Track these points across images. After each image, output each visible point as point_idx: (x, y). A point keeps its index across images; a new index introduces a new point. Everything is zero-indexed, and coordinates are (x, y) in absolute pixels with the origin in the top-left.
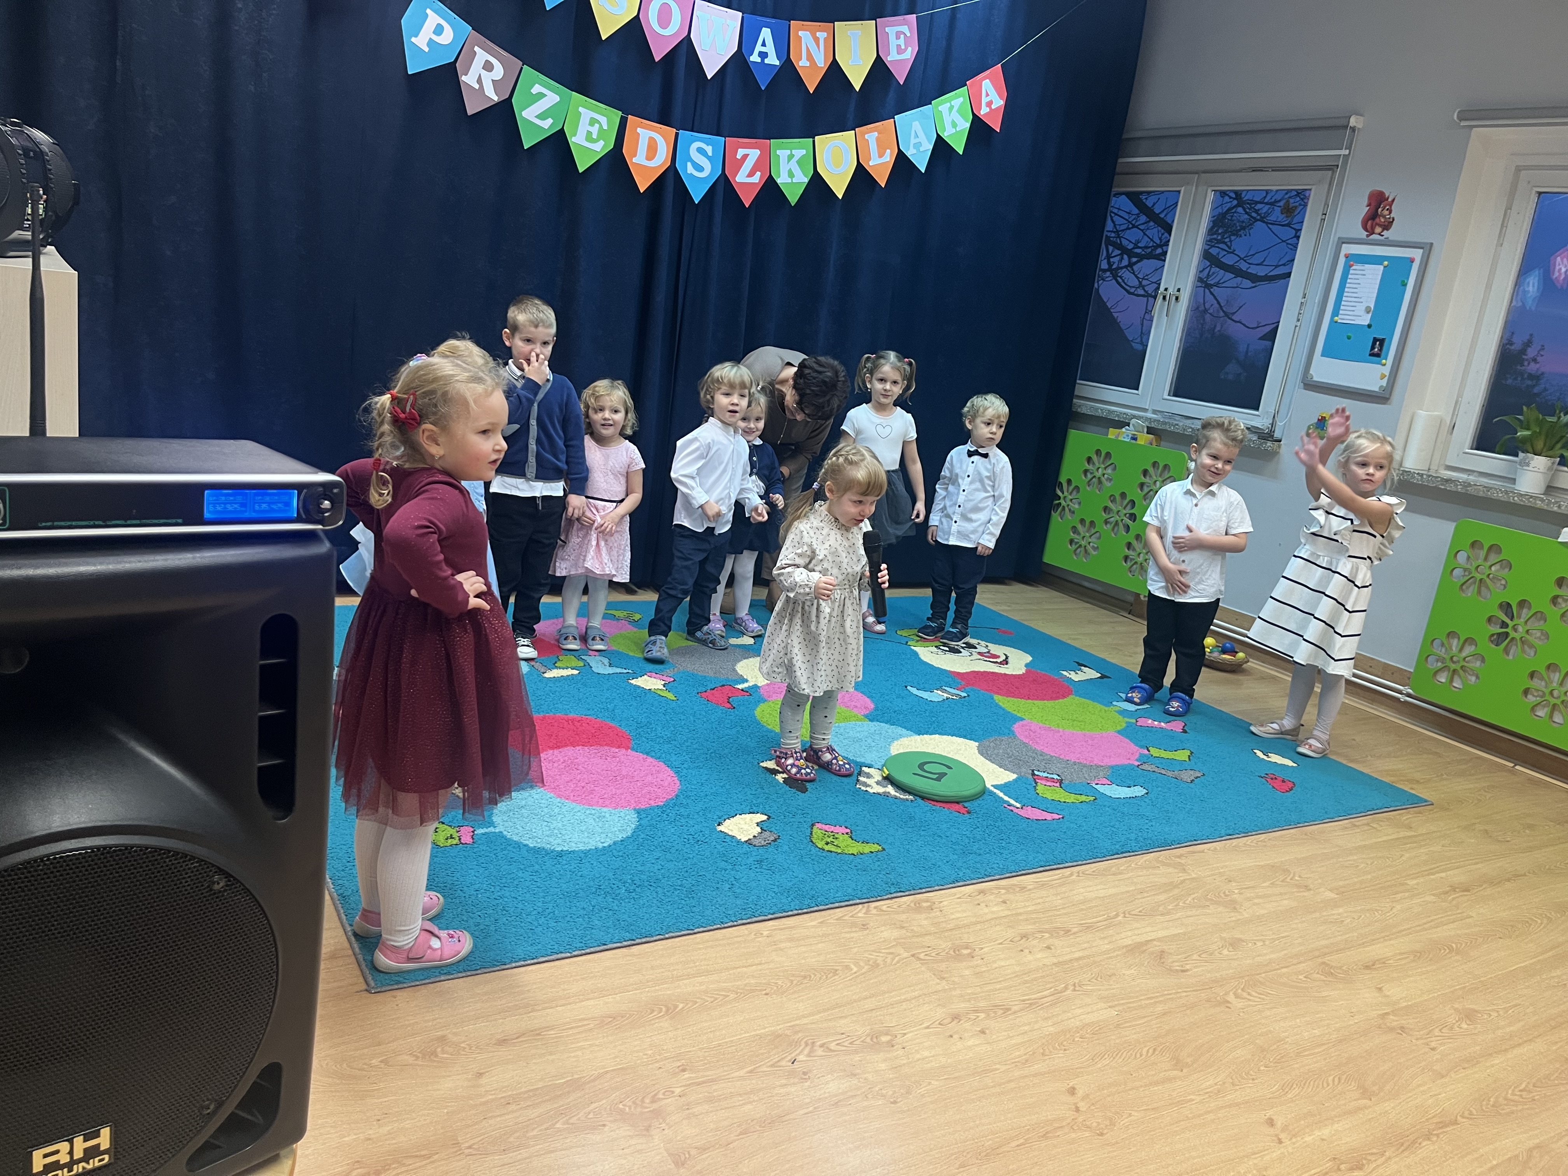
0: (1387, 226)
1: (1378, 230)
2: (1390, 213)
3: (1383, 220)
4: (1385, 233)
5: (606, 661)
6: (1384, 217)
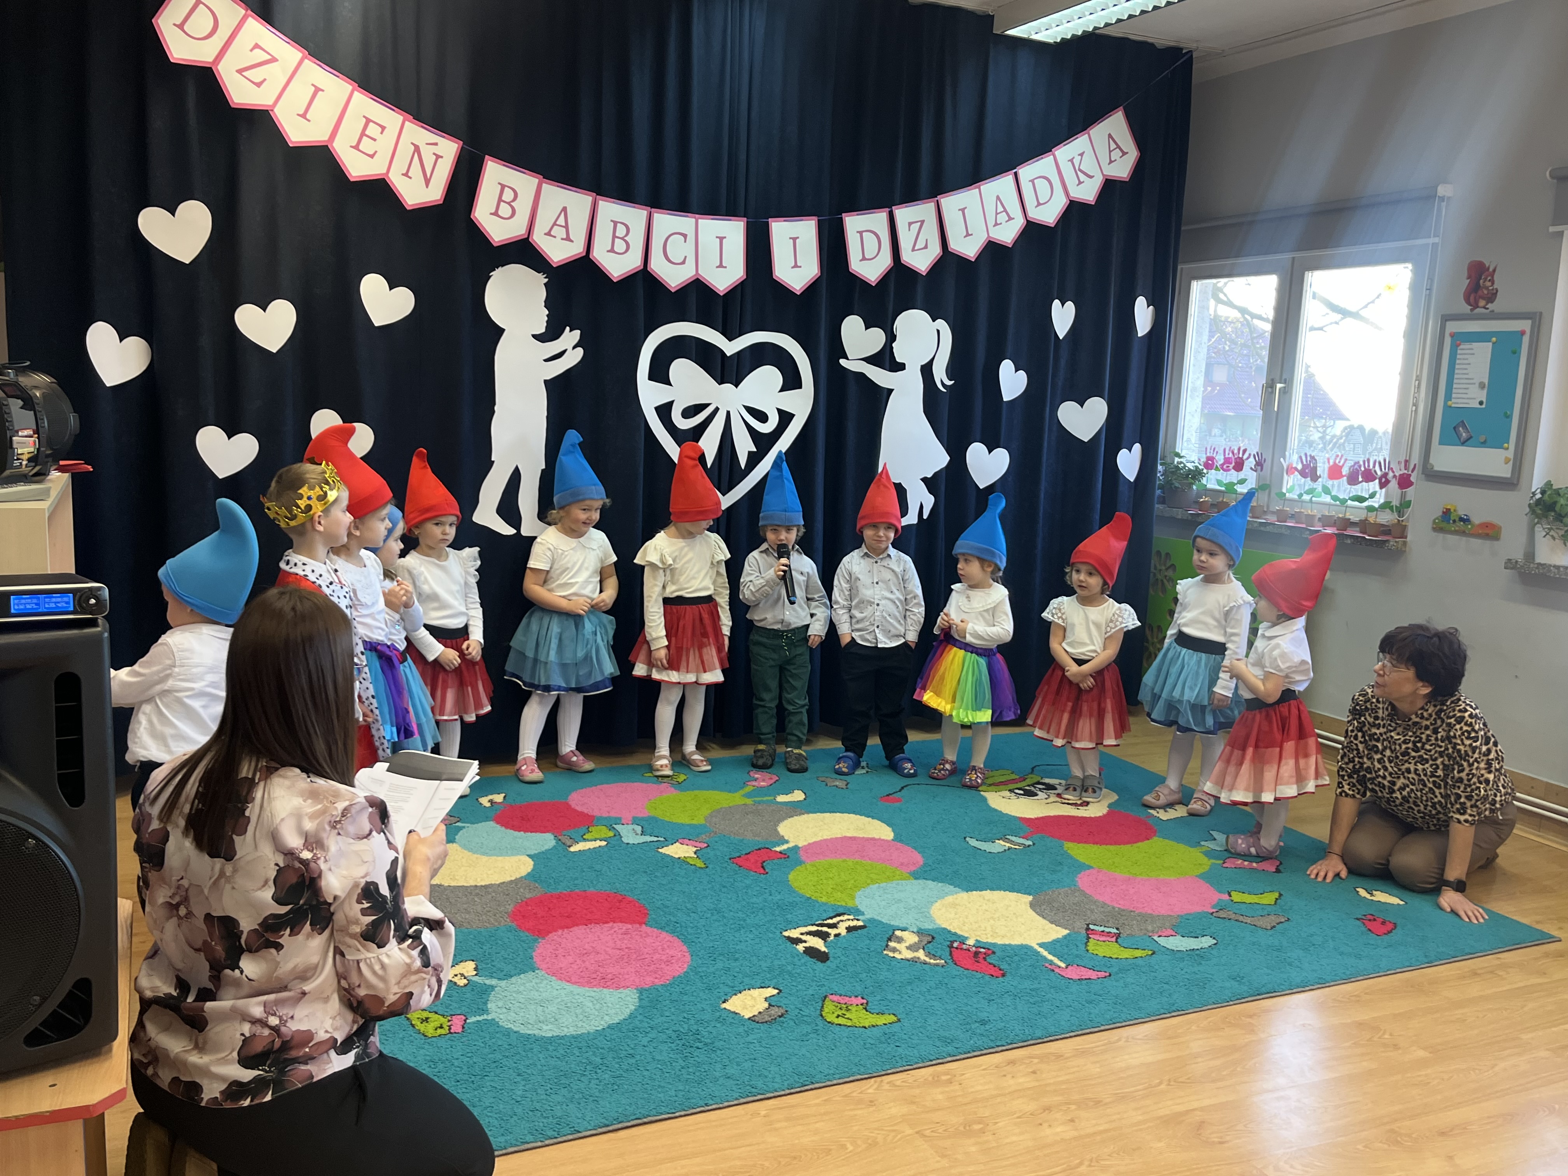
0: (1491, 298)
1: (1482, 303)
2: (1493, 283)
3: (1486, 292)
4: (1490, 305)
5: (639, 829)
6: (1487, 288)
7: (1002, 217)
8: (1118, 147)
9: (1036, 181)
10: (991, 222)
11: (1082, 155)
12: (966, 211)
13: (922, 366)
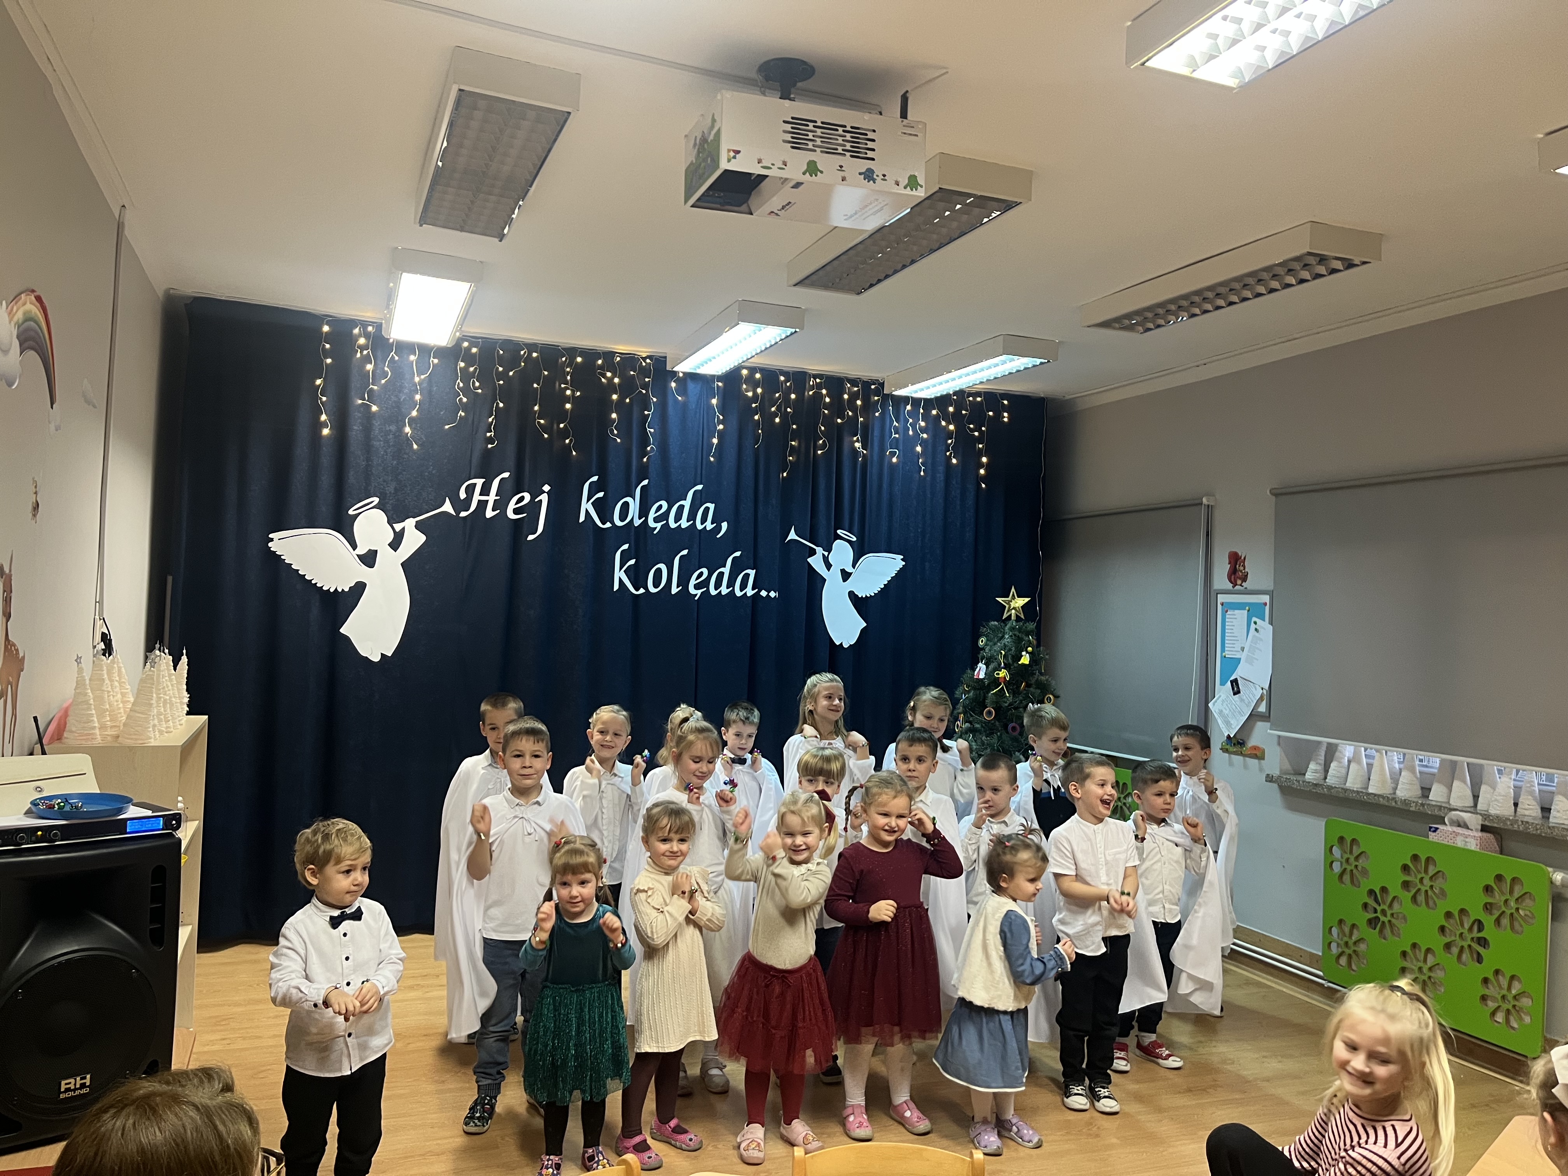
0: (1244, 578)
1: (1239, 582)
2: (1244, 569)
3: (1241, 574)
4: (1244, 584)
6: (1241, 571)
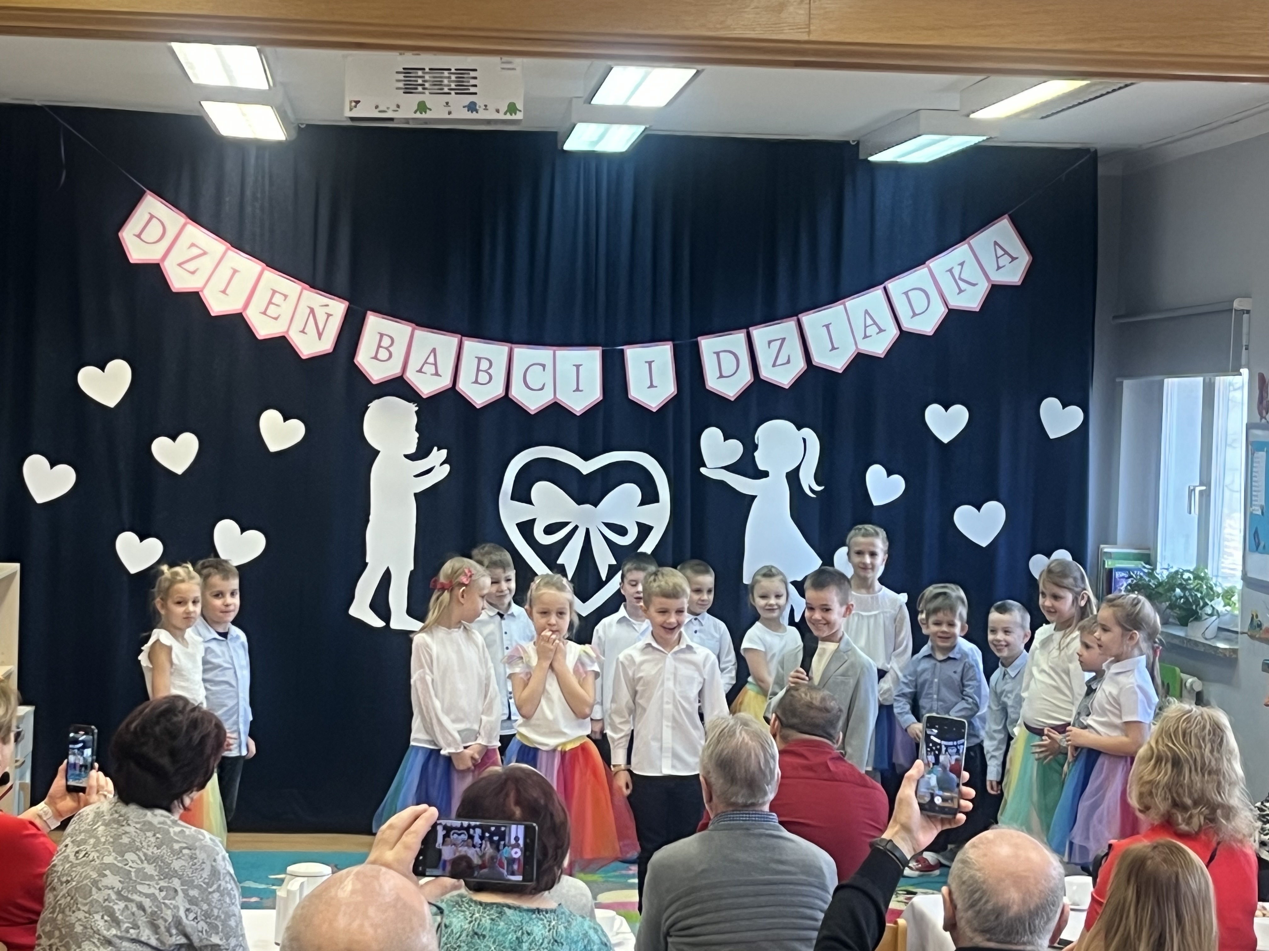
7: (872, 330)
8: (1006, 253)
9: (910, 293)
10: (859, 335)
11: (962, 264)
12: (831, 327)
13: (787, 473)
